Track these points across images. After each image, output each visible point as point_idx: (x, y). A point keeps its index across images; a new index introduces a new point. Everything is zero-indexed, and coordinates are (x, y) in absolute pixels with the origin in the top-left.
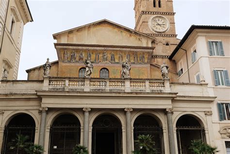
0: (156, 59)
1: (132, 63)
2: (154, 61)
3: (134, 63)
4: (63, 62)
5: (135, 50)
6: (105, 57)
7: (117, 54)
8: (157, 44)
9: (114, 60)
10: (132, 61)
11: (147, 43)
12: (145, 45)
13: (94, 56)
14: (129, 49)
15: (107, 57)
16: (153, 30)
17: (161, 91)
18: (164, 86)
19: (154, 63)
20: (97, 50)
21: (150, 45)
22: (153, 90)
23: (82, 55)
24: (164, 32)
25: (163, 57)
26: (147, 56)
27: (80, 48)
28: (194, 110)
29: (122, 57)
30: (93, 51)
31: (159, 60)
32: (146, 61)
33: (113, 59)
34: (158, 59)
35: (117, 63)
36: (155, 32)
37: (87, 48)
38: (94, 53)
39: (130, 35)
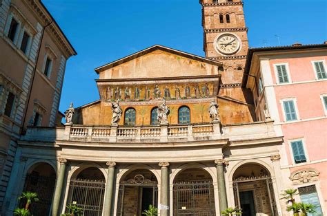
0: (225, 90)
1: (193, 98)
2: (223, 92)
3: (196, 98)
4: (106, 101)
5: (196, 80)
6: (157, 93)
7: (172, 88)
8: (226, 70)
9: (169, 96)
10: (193, 95)
11: (213, 70)
12: (209, 73)
13: (144, 92)
14: (187, 81)
15: (160, 93)
16: (220, 52)
17: (208, 137)
18: (212, 131)
19: (222, 96)
20: (146, 85)
21: (216, 72)
22: (197, 138)
23: (128, 91)
24: (234, 53)
25: (234, 86)
26: (212, 87)
27: (126, 83)
28: (256, 156)
29: (179, 91)
30: (142, 86)
31: (230, 90)
32: (211, 93)
33: (167, 94)
34: (228, 89)
35: (174, 99)
36: (223, 54)
37: (134, 82)
38: (144, 89)
39: (190, 62)
